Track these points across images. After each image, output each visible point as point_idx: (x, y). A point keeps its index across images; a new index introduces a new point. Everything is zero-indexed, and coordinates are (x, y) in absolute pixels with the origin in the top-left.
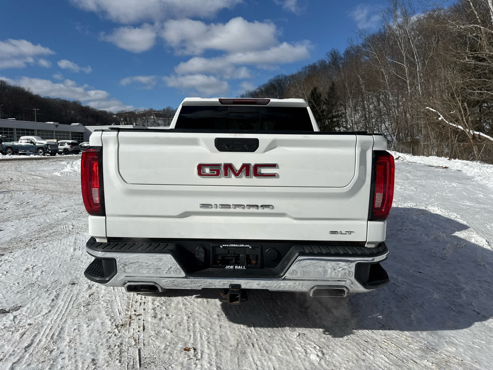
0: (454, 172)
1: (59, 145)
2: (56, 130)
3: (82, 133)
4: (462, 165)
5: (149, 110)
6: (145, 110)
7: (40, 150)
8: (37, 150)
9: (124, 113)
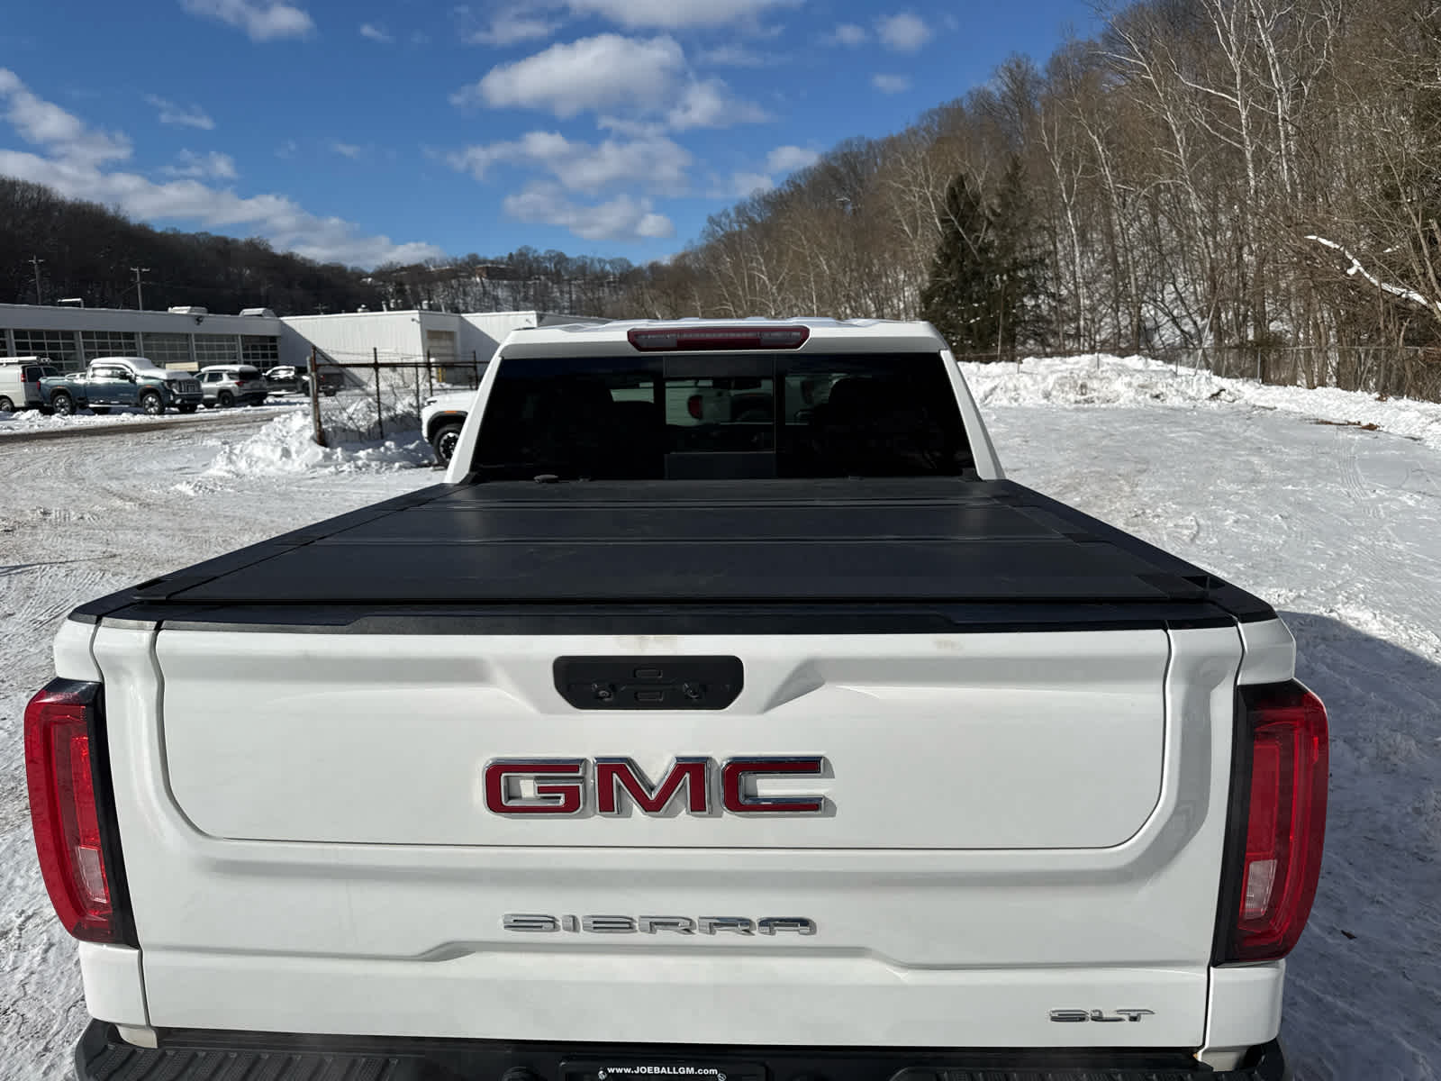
0: (1400, 446)
1: (206, 379)
2: (198, 332)
3: (273, 339)
4: (1423, 419)
5: (467, 260)
6: (456, 259)
7: (150, 399)
8: (141, 400)
9: (397, 271)
